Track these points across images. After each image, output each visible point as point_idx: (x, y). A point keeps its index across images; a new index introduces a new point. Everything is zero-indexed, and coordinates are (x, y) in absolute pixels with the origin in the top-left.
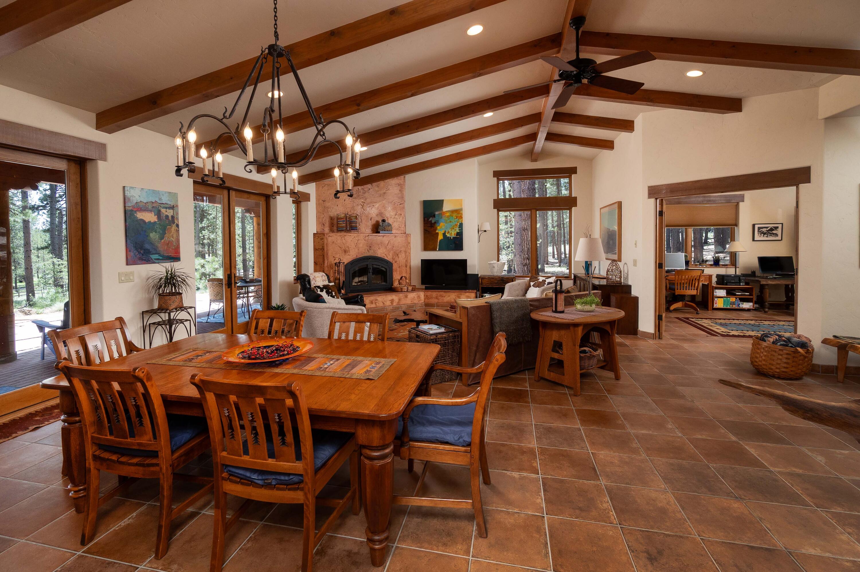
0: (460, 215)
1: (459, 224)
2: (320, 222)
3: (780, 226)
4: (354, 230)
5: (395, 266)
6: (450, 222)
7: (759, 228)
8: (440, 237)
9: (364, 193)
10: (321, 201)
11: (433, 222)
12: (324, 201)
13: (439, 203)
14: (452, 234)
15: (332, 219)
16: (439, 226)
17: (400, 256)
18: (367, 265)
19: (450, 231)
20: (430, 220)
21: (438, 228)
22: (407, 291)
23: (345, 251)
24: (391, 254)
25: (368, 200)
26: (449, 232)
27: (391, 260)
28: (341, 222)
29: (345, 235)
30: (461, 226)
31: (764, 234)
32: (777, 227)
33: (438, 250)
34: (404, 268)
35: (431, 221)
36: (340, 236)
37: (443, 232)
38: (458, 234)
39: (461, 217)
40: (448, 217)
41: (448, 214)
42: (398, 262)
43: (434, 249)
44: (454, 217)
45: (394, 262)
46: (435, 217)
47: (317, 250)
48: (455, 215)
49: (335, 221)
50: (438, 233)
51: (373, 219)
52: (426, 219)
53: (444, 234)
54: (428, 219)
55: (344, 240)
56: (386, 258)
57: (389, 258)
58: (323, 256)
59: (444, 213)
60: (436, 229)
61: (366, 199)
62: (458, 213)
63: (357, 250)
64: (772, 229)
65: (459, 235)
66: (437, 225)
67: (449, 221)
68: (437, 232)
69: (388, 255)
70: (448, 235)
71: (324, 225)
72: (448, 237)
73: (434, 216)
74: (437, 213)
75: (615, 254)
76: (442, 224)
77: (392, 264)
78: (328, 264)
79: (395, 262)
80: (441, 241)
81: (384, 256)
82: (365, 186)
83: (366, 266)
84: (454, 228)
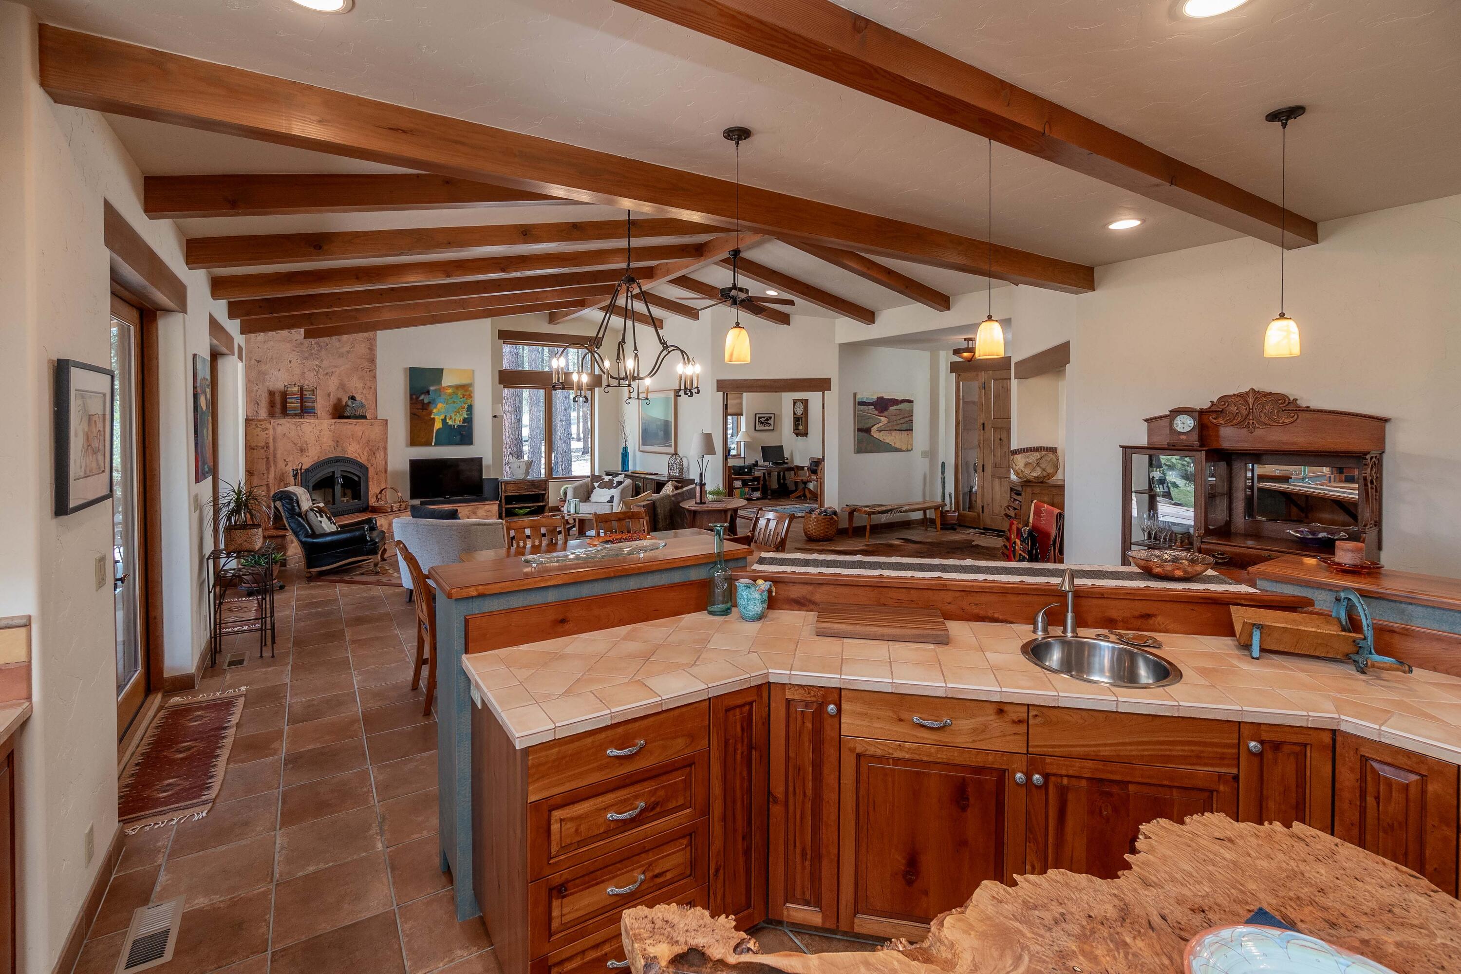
0: (468, 393)
1: (466, 406)
2: (251, 399)
3: (772, 416)
4: (310, 413)
5: (371, 473)
6: (454, 402)
7: (760, 418)
8: (438, 425)
9: (319, 351)
10: (253, 362)
11: (426, 401)
12: (258, 362)
13: (437, 374)
14: (456, 420)
15: (271, 394)
16: (435, 407)
17: (378, 455)
18: (334, 472)
19: (453, 415)
20: (421, 398)
21: (435, 411)
22: (399, 510)
23: (302, 450)
24: (365, 454)
25: (324, 362)
26: (451, 418)
27: (366, 463)
28: (293, 400)
29: (302, 423)
30: (470, 408)
31: (763, 423)
32: (770, 418)
33: (433, 444)
34: (383, 475)
35: (423, 400)
36: (295, 423)
37: (442, 417)
38: (465, 420)
39: (470, 396)
40: (450, 395)
41: (450, 391)
42: (375, 466)
43: (428, 443)
44: (460, 395)
45: (369, 466)
46: (429, 394)
47: (253, 449)
48: (460, 393)
49: (278, 399)
50: (434, 419)
51: (332, 394)
52: (414, 397)
53: (444, 421)
54: (417, 398)
55: (300, 431)
56: (359, 460)
57: (363, 459)
58: (268, 459)
59: (444, 388)
60: (431, 413)
61: (322, 361)
62: (465, 390)
63: (318, 448)
64: (767, 420)
65: (468, 423)
66: (431, 407)
67: (451, 401)
68: (432, 417)
69: (361, 455)
70: (450, 422)
71: (258, 404)
72: (451, 425)
73: (428, 392)
74: (432, 388)
75: (670, 446)
76: (440, 406)
77: (367, 469)
78: (277, 473)
79: (372, 466)
80: (438, 430)
81: (356, 457)
82: (321, 339)
83: (331, 474)
84: (459, 412)
